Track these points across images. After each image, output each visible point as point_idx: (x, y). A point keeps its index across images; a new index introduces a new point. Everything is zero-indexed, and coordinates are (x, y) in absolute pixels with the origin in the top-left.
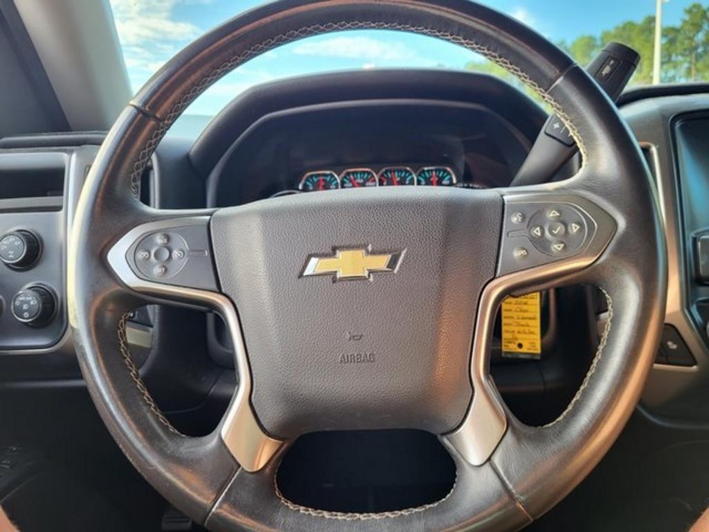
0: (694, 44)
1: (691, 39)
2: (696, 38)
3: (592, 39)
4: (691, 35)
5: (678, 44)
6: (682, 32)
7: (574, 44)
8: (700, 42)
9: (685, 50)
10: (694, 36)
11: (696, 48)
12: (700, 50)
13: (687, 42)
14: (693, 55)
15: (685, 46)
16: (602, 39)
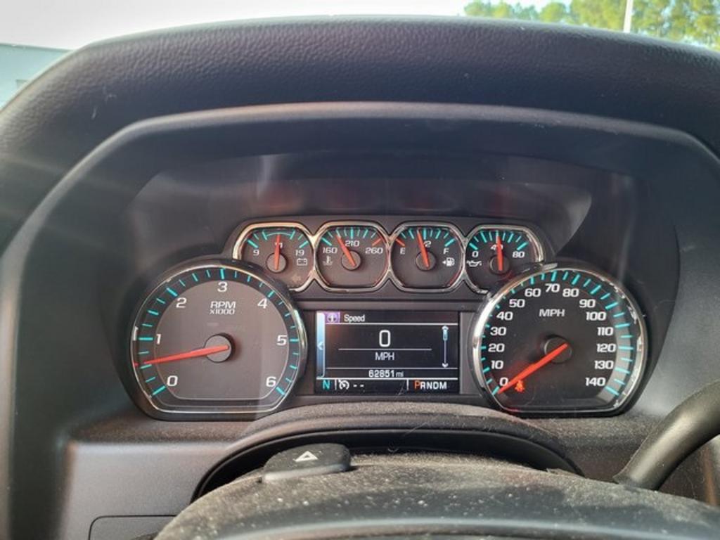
0: (659, 19)
1: (658, 13)
2: (662, 13)
3: (561, 6)
4: (658, 9)
5: (645, 18)
6: (649, 5)
7: (544, 10)
8: (667, 19)
9: (651, 25)
10: (661, 11)
11: (662, 24)
12: (666, 25)
13: (654, 16)
14: (658, 31)
15: (652, 21)
16: (571, 7)
